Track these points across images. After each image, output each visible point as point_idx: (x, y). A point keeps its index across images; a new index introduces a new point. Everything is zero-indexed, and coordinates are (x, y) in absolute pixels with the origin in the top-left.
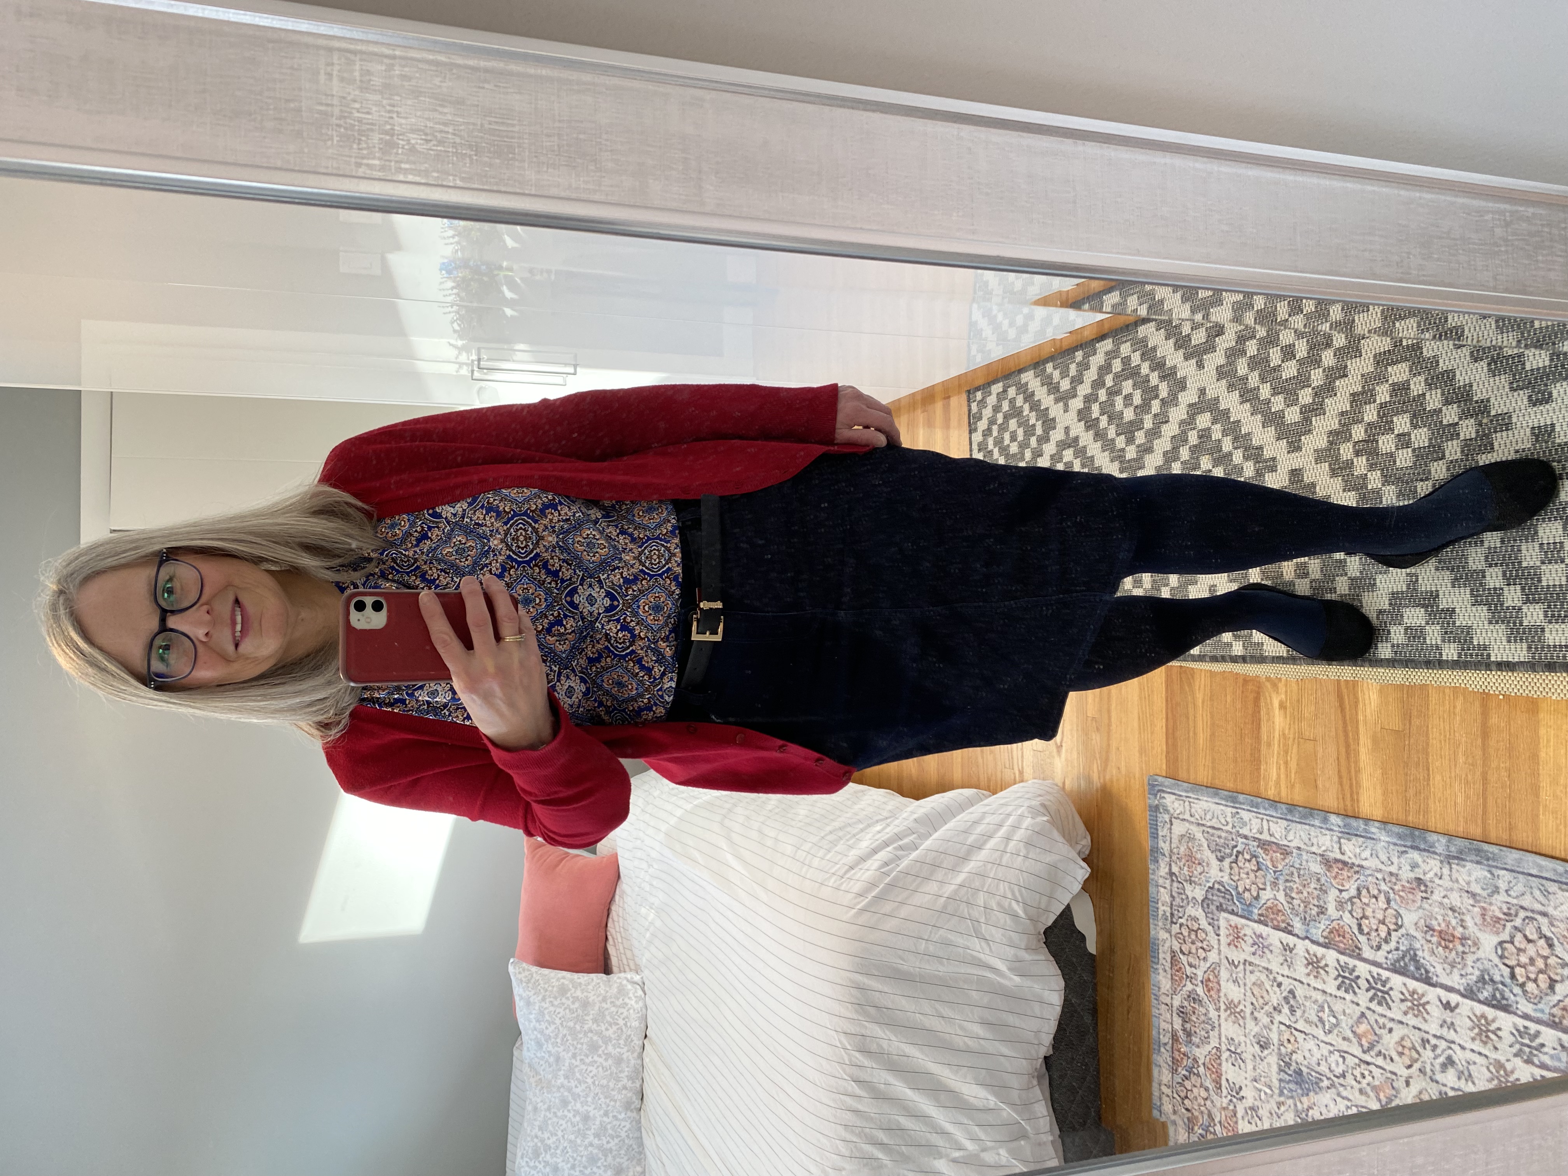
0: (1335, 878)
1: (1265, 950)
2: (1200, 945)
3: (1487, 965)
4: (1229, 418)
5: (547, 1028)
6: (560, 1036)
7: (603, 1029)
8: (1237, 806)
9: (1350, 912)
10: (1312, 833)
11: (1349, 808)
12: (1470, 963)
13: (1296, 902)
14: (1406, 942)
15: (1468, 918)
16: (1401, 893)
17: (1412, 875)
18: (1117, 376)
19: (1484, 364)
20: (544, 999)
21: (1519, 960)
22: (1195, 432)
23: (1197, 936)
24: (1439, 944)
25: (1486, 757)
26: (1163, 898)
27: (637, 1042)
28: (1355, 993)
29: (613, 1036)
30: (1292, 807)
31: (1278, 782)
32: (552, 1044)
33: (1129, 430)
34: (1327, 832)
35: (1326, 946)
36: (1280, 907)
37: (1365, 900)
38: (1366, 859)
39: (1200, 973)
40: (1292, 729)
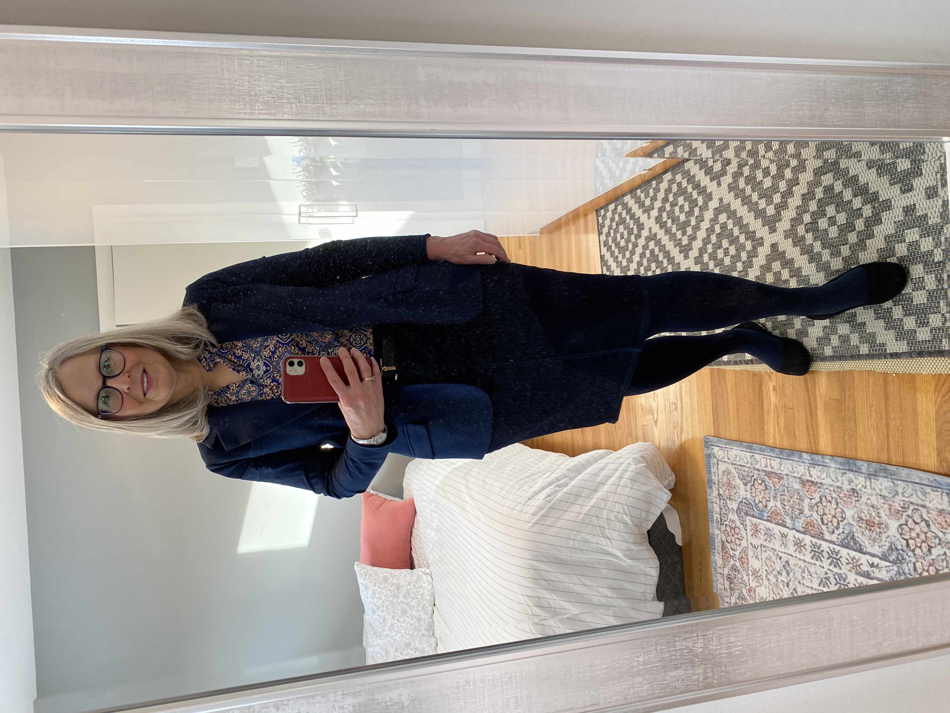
0: (807, 491)
1: (772, 538)
2: (736, 536)
3: (893, 539)
4: (736, 215)
5: (377, 602)
6: (385, 606)
7: (409, 601)
8: (753, 451)
9: (817, 512)
10: (794, 465)
11: (814, 449)
12: (884, 539)
13: (787, 507)
14: (848, 528)
15: (881, 511)
16: (844, 499)
17: (849, 487)
18: (675, 194)
19: (874, 170)
20: (375, 585)
21: (910, 535)
22: (718, 225)
23: (735, 531)
24: (867, 528)
25: (887, 413)
26: (715, 510)
27: (429, 609)
28: (821, 560)
29: (415, 605)
30: (782, 450)
31: (774, 435)
32: (381, 611)
33: (683, 227)
34: (802, 464)
35: (804, 533)
36: (779, 511)
37: (824, 504)
38: (824, 479)
39: (737, 553)
40: (780, 403)
